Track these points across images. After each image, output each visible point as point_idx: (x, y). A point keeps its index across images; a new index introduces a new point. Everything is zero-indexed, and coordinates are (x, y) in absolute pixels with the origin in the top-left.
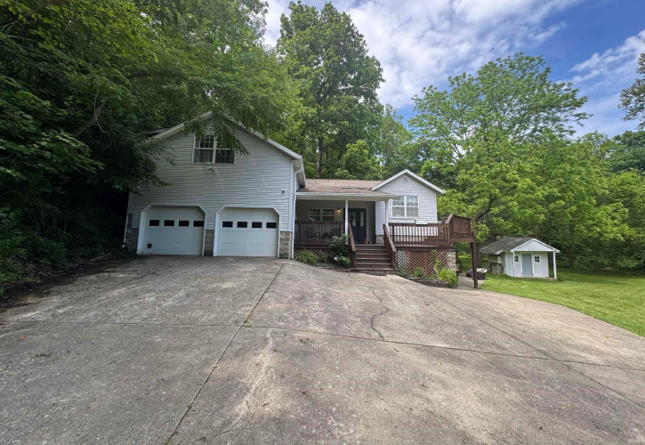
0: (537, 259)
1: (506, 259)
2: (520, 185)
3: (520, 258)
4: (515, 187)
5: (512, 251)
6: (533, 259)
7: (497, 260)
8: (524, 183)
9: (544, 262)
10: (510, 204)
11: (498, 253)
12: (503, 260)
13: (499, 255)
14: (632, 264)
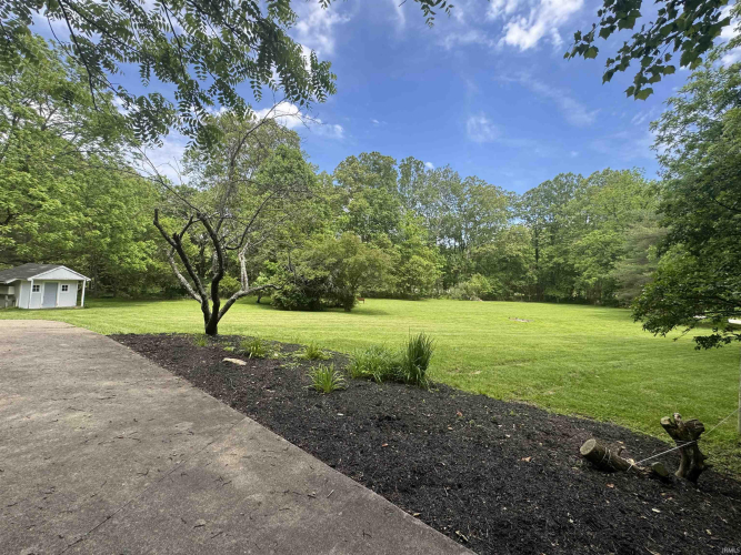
0: (65, 288)
1: (22, 289)
2: (45, 205)
3: (42, 288)
4: (40, 206)
5: (30, 279)
6: (60, 288)
7: (7, 290)
8: (52, 204)
9: (73, 291)
10: (29, 224)
11: (8, 282)
12: (17, 290)
13: (11, 284)
14: (158, 290)
